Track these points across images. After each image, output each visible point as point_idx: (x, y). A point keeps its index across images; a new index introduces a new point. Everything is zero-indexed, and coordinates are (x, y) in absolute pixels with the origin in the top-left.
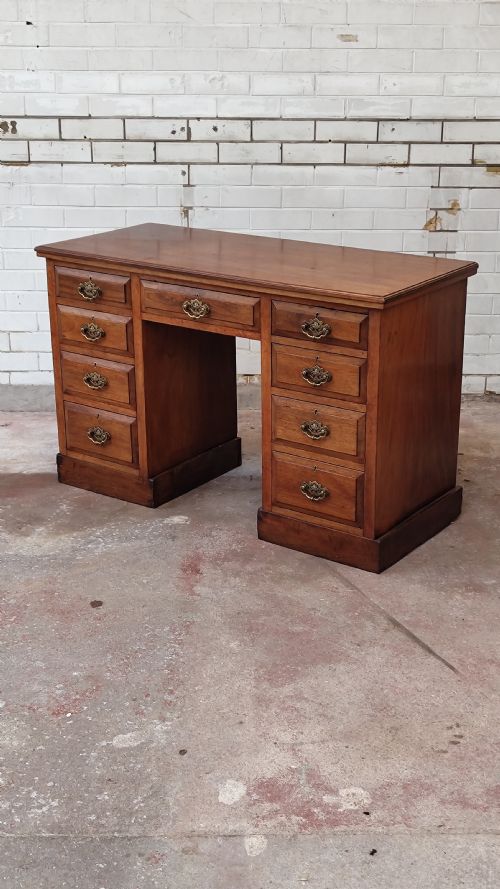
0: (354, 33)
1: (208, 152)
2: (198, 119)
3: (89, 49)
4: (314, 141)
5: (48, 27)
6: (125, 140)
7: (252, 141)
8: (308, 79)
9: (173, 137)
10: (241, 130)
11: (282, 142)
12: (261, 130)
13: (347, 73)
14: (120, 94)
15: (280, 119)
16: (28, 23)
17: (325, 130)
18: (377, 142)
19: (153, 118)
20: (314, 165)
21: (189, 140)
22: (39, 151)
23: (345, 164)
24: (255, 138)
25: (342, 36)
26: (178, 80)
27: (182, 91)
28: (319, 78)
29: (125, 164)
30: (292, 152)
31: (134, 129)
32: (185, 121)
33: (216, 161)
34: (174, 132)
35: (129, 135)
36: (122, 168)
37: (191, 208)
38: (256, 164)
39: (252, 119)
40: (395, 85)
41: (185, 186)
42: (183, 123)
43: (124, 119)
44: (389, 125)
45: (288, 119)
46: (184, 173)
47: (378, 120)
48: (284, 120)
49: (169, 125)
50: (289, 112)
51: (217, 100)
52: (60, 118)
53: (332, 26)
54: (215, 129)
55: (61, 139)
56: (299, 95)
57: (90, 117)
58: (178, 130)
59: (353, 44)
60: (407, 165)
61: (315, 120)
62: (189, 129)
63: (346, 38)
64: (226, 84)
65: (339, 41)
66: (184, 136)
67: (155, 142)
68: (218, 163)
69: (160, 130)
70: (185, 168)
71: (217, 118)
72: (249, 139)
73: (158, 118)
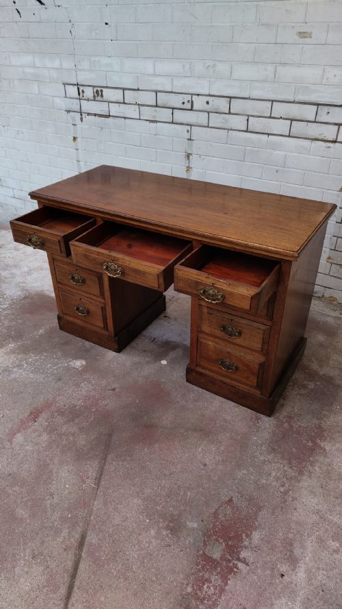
0: (309, 31)
1: (202, 118)
2: (198, 95)
3: (138, 42)
4: (270, 117)
5: (116, 26)
6: (157, 106)
7: (230, 113)
8: (270, 68)
9: (183, 107)
10: (223, 104)
11: (248, 116)
12: (237, 106)
13: (300, 65)
14: (155, 75)
15: (248, 99)
16: (106, 24)
17: (279, 109)
18: (315, 122)
19: (172, 92)
20: (268, 134)
21: (191, 110)
22: (115, 109)
23: (289, 136)
24: (232, 111)
25: (300, 33)
26: (187, 66)
27: (189, 75)
28: (280, 68)
29: (156, 122)
30: (255, 124)
31: (162, 98)
32: (190, 96)
33: (207, 125)
34: (183, 103)
35: (159, 104)
36: (154, 124)
37: (191, 154)
38: (231, 130)
39: (231, 98)
40: (335, 76)
41: (188, 140)
42: (189, 97)
43: (156, 92)
44: (326, 109)
45: (254, 99)
46: (188, 131)
47: (318, 105)
48: (252, 99)
49: (180, 98)
50: (255, 94)
51: (209, 81)
52: (124, 89)
53: (293, 25)
54: (208, 103)
55: (124, 103)
56: (263, 81)
57: (138, 90)
58: (186, 101)
59: (308, 40)
60: (335, 142)
61: (273, 101)
62: (192, 102)
63: (303, 35)
64: (217, 70)
65: (297, 38)
66: (189, 106)
67: (173, 109)
68: (208, 127)
69: (176, 101)
70: (189, 128)
71: (210, 95)
72: (228, 112)
73: (175, 93)
